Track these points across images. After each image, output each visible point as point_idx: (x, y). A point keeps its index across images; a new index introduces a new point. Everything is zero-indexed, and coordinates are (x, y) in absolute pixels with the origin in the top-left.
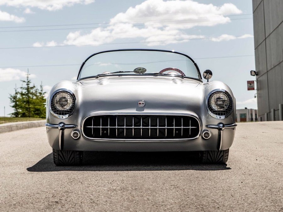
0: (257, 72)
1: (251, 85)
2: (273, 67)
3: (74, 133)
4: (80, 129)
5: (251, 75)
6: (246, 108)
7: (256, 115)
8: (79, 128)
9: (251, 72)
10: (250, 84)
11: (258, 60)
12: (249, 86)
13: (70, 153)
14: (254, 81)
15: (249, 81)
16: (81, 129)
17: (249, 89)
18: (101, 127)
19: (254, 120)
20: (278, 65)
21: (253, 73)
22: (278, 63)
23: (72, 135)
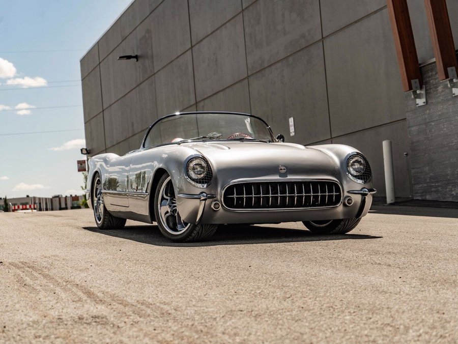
0: (90, 150)
1: (82, 166)
2: (115, 143)
3: (215, 204)
4: (219, 199)
5: (82, 153)
6: (28, 196)
7: (46, 204)
8: (219, 197)
9: (82, 150)
10: (81, 164)
11: (91, 135)
12: (80, 167)
13: (208, 227)
14: (85, 161)
15: (80, 161)
16: (221, 200)
17: (79, 170)
18: (245, 196)
19: (45, 209)
20: (123, 141)
21: (84, 152)
22: (124, 139)
23: (212, 206)
